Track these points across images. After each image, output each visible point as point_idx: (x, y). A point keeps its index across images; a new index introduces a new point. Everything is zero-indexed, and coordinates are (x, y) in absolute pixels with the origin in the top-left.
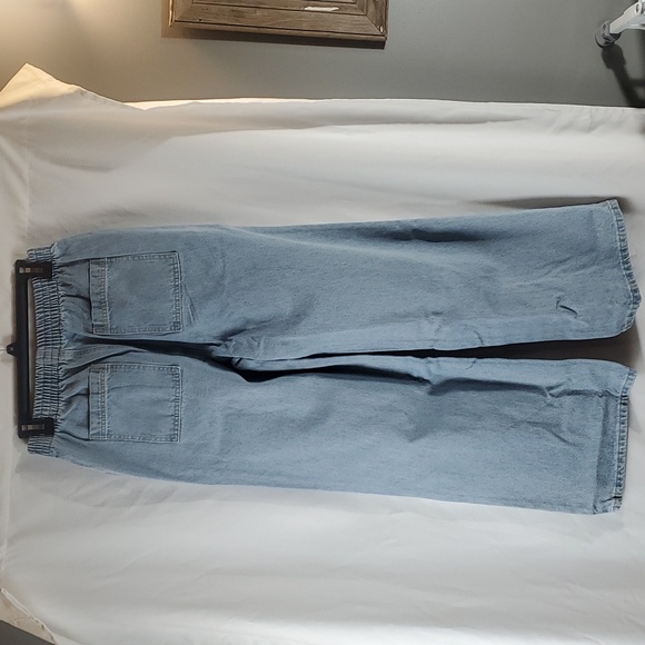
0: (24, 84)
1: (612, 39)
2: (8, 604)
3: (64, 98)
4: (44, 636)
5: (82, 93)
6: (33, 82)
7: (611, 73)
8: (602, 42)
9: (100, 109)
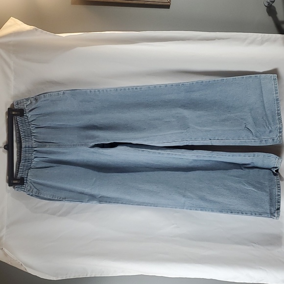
0: (10, 26)
1: (271, 3)
2: (6, 255)
3: (28, 32)
4: (22, 268)
5: (36, 30)
6: (14, 25)
7: (270, 18)
8: (267, 4)
9: (44, 37)
